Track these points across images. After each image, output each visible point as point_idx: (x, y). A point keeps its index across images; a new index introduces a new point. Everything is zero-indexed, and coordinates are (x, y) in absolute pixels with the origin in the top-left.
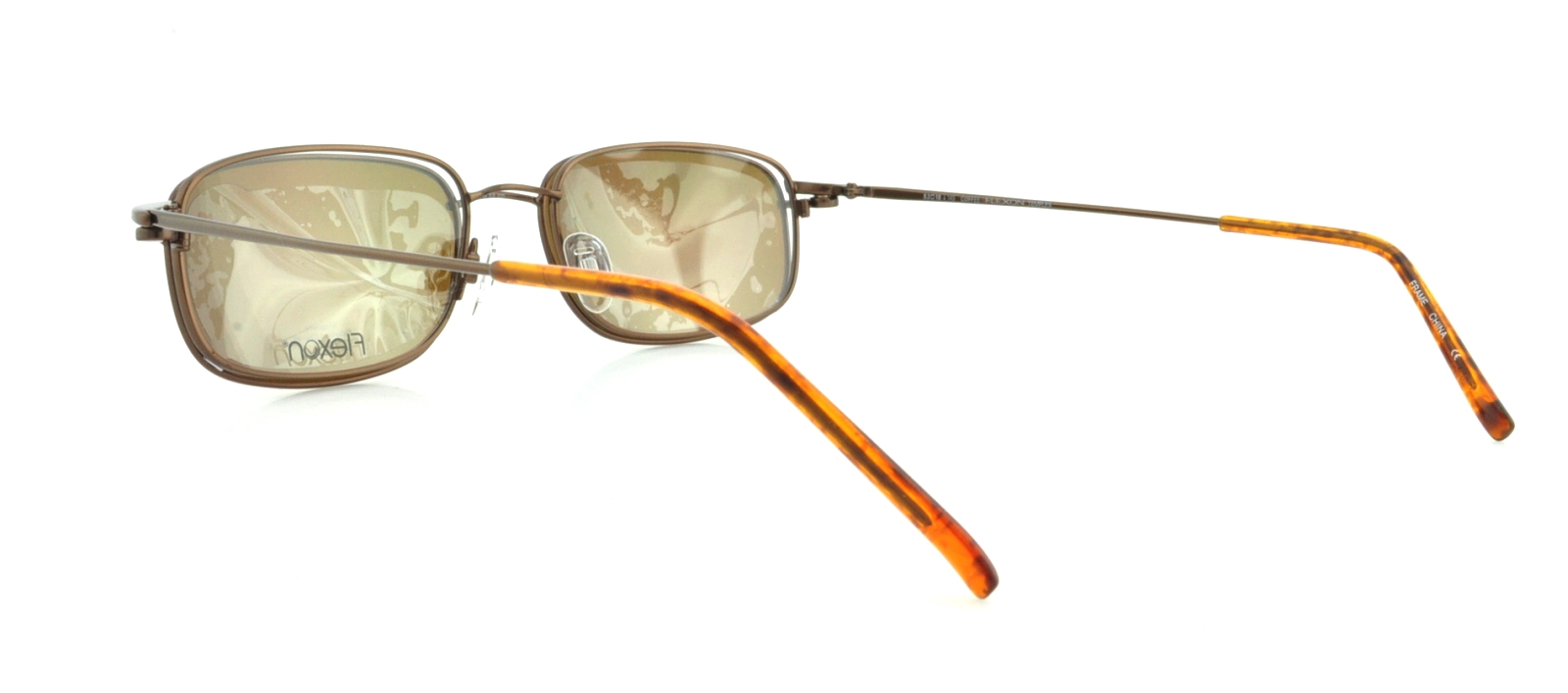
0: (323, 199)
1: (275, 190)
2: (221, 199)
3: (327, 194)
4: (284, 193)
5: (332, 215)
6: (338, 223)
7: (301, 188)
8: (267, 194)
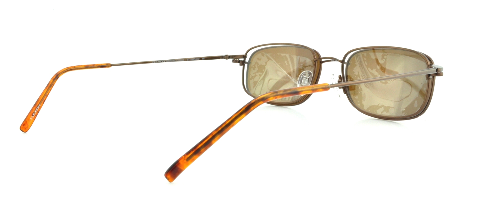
0: (284, 57)
1: (272, 54)
2: (265, 55)
3: (285, 56)
4: (274, 55)
5: (286, 62)
6: (287, 64)
7: (279, 54)
8: (270, 55)
